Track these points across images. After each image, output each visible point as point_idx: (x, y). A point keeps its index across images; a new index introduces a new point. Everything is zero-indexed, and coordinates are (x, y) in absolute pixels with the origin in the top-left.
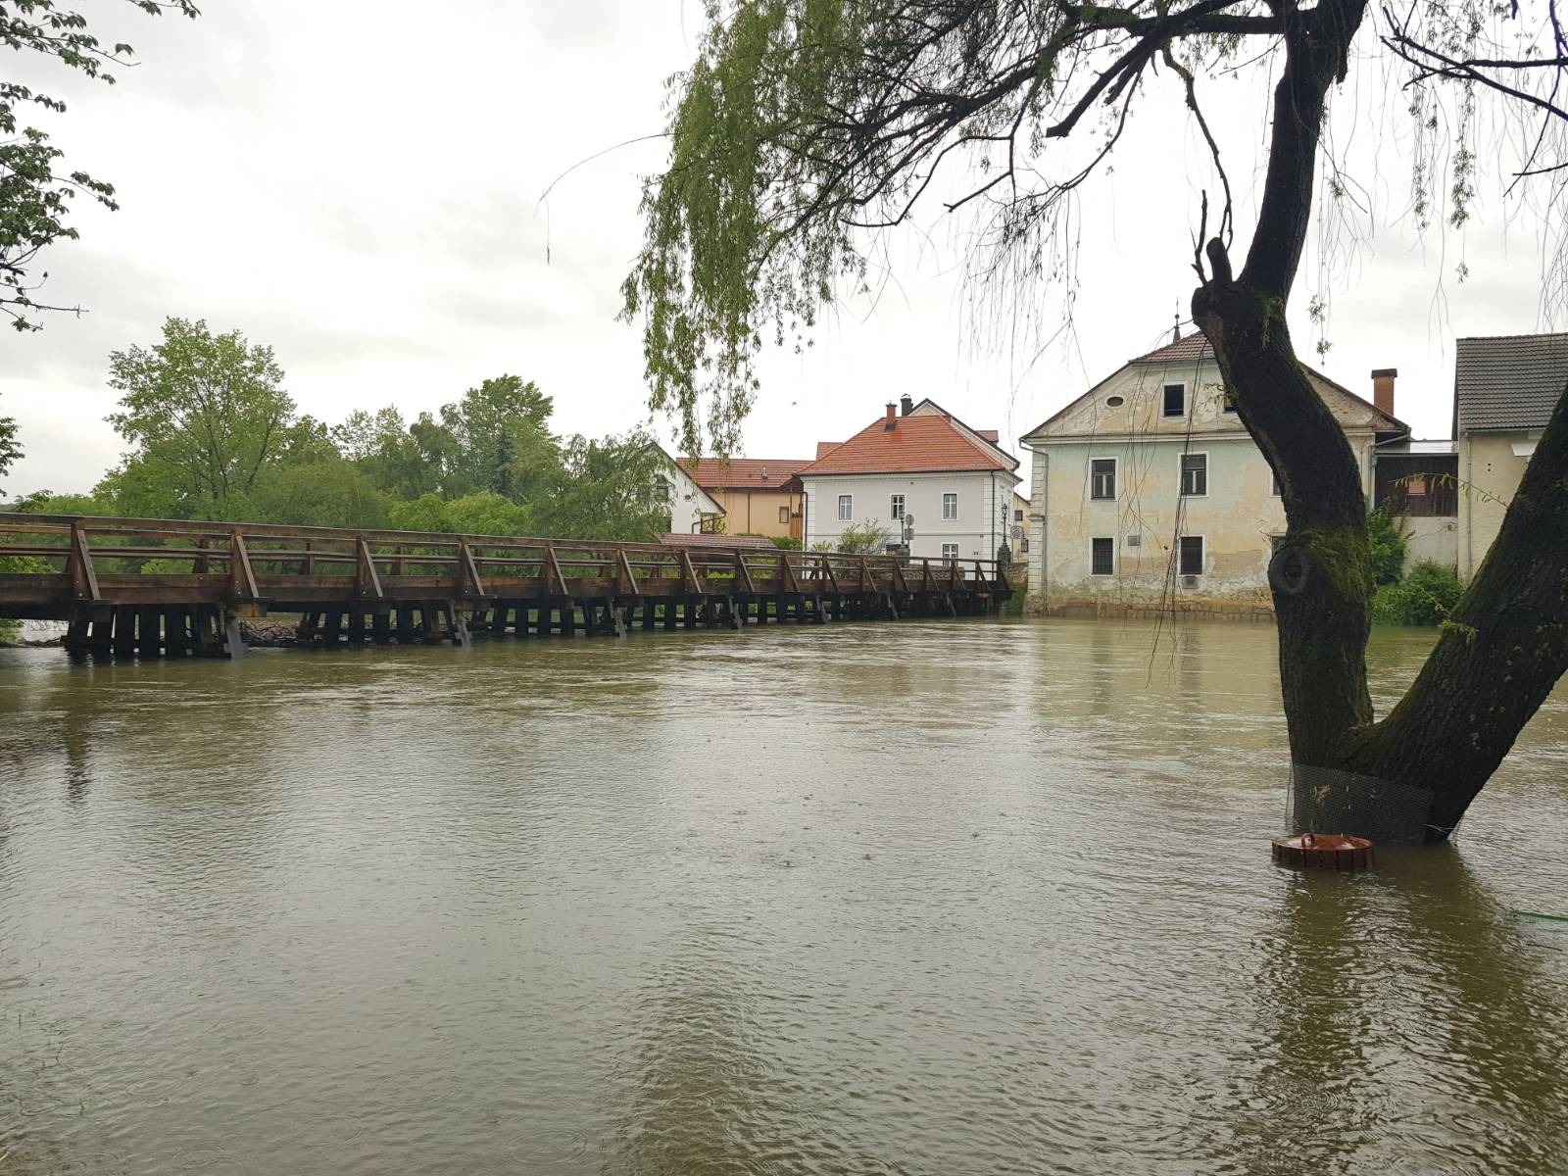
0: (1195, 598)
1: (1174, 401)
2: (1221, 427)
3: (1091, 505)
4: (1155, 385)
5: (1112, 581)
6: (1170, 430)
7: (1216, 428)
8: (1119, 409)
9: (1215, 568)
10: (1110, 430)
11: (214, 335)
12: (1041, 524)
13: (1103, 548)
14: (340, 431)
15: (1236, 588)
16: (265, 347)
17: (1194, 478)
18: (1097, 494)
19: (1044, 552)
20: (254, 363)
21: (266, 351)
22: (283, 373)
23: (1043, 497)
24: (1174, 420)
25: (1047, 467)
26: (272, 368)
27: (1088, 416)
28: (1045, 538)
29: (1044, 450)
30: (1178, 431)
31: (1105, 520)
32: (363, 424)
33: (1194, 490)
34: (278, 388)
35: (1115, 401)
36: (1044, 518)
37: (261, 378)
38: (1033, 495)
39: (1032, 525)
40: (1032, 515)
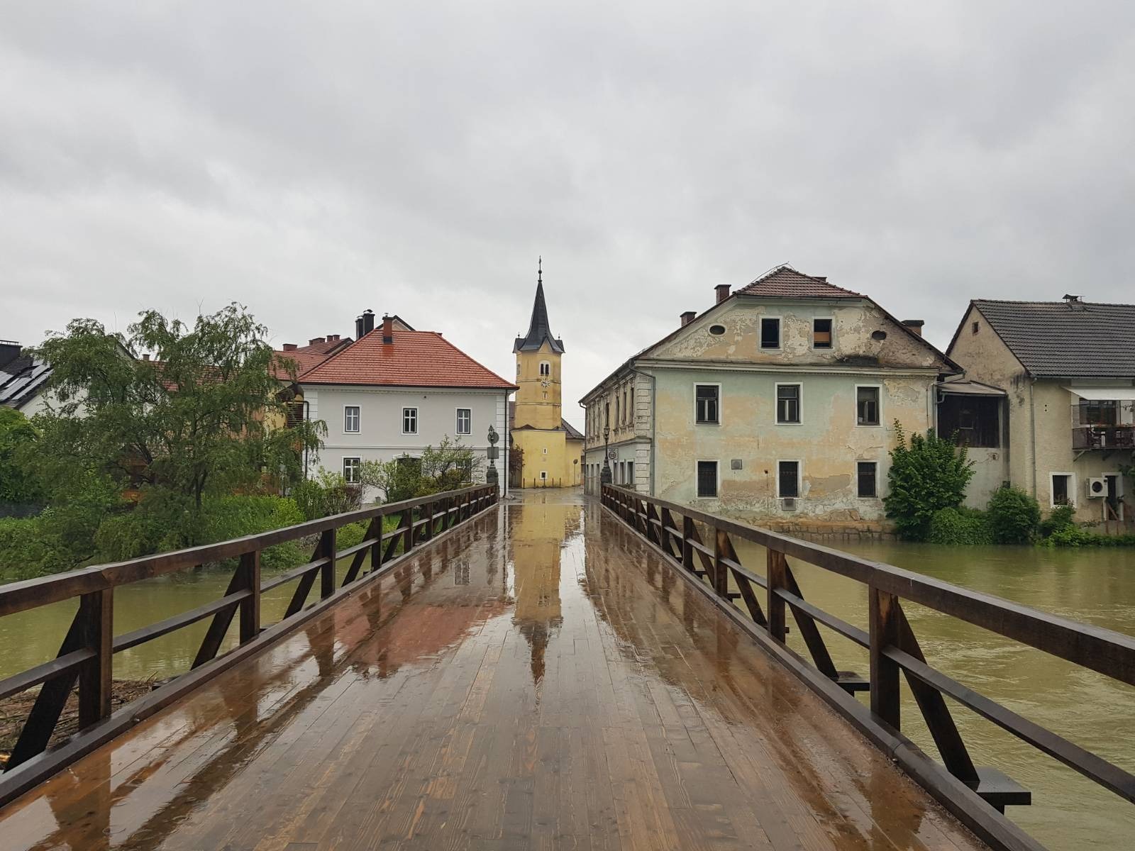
0: (793, 520)
1: (770, 334)
2: (813, 361)
3: (697, 429)
4: (752, 318)
5: (717, 504)
6: (767, 361)
7: (809, 360)
8: (721, 337)
9: (810, 491)
10: (713, 357)
12: (648, 447)
13: (707, 471)
15: (829, 510)
17: (789, 407)
18: (700, 418)
19: (652, 474)
23: (650, 419)
24: (770, 352)
25: (654, 390)
27: (692, 342)
28: (653, 460)
29: (650, 373)
30: (777, 362)
31: (710, 444)
33: (787, 418)
35: (718, 330)
36: (651, 441)
38: (639, 417)
39: (639, 447)
40: (639, 437)
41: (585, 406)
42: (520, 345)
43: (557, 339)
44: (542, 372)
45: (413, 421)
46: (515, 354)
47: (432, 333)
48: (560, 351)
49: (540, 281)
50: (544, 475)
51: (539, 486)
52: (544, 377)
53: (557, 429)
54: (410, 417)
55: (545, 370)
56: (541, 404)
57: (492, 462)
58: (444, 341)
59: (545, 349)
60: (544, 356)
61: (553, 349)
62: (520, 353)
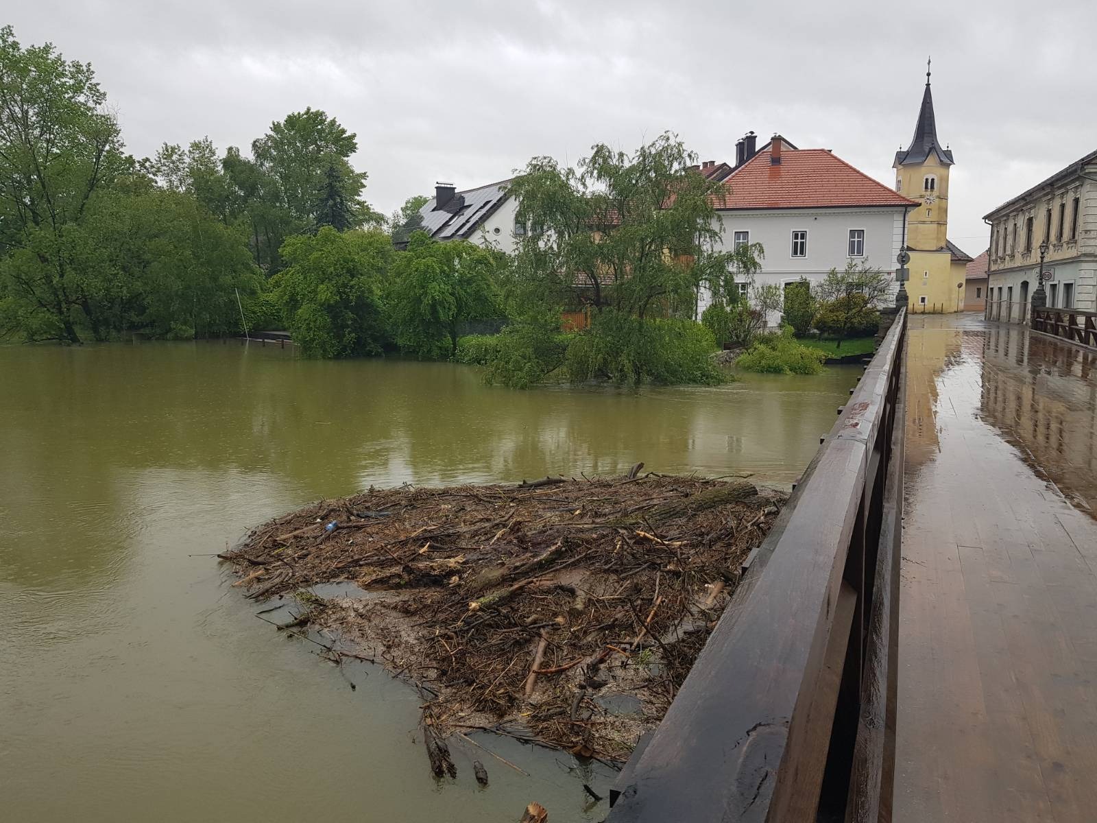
11: (24, 47)
12: (1096, 266)
14: (147, 164)
16: (84, 63)
20: (72, 82)
21: (85, 69)
22: (105, 94)
26: (94, 89)
32: (175, 157)
34: (100, 110)
37: (82, 99)
38: (1086, 232)
39: (1084, 266)
40: (1085, 255)
41: (990, 222)
42: (902, 159)
43: (946, 149)
44: (926, 188)
45: (802, 244)
46: (895, 169)
47: (822, 150)
48: (950, 162)
49: (928, 85)
50: (923, 300)
51: (918, 312)
52: (929, 192)
53: (940, 250)
54: (799, 241)
55: (929, 185)
56: (924, 222)
57: (902, 285)
58: (835, 158)
59: (931, 161)
60: (929, 169)
61: (941, 161)
62: (901, 167)
